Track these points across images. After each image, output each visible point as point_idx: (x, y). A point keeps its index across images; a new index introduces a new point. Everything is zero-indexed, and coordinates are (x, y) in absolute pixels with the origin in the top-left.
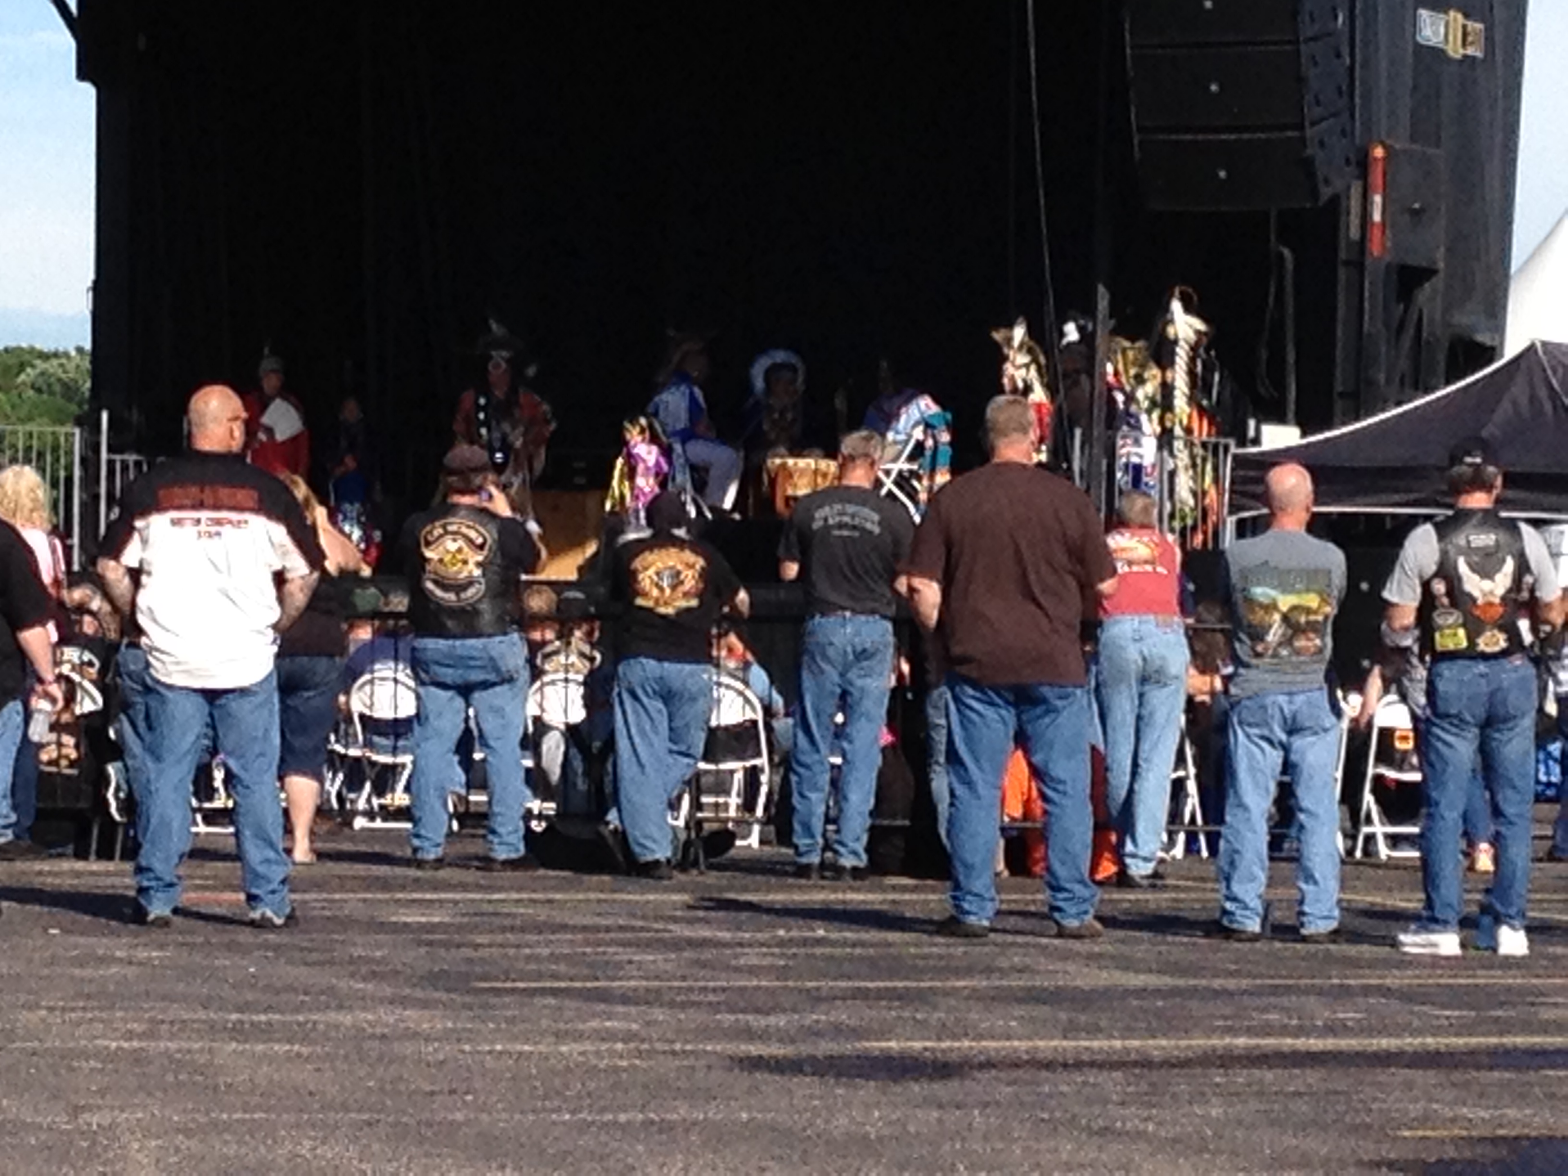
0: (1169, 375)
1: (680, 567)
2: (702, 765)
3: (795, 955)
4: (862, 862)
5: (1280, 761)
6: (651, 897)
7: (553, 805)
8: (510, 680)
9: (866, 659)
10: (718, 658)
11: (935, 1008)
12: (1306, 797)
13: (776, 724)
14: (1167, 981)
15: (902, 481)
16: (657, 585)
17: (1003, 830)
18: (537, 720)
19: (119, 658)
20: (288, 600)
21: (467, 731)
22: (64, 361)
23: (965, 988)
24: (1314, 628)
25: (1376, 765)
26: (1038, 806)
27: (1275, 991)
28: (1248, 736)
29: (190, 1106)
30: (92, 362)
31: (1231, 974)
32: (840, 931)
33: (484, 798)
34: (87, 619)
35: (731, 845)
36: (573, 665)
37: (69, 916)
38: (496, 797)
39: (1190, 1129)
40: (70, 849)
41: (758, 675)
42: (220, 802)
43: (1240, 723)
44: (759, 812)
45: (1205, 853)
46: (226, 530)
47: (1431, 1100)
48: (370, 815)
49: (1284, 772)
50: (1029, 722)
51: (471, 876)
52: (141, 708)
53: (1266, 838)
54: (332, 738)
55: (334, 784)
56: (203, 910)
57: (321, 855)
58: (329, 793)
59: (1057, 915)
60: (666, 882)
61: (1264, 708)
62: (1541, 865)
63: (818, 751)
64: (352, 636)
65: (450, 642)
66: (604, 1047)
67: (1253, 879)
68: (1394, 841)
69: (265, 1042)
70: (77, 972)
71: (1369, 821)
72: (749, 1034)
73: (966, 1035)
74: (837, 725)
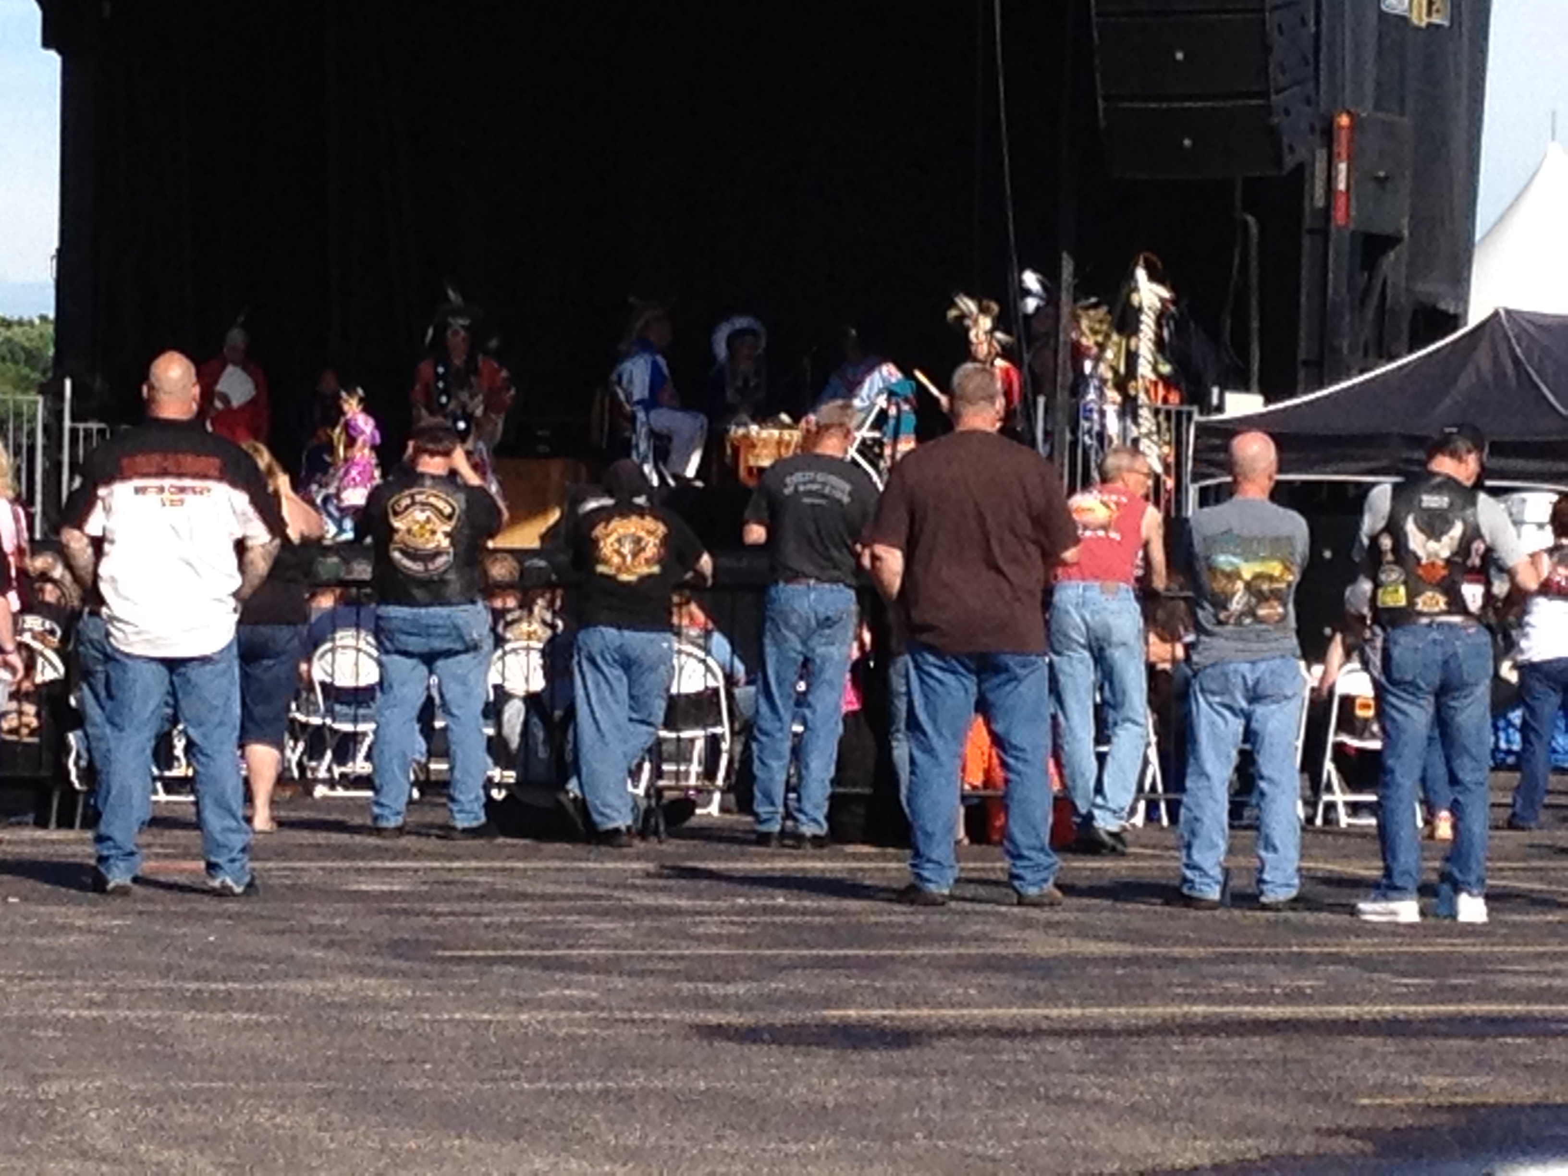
0: (1133, 342)
1: (642, 534)
2: (663, 733)
3: (754, 923)
4: (823, 830)
5: (1241, 729)
6: (610, 865)
7: (513, 773)
8: (472, 648)
9: (830, 627)
10: (680, 626)
11: (896, 977)
12: (1267, 765)
13: (737, 691)
14: (1126, 949)
15: (865, 448)
16: (618, 552)
17: (964, 798)
18: (498, 688)
19: (81, 625)
20: (250, 569)
21: (430, 699)
22: (27, 328)
23: (923, 956)
24: (1276, 595)
25: (1336, 733)
26: (999, 774)
27: (1234, 958)
28: (1210, 705)
29: (148, 1075)
30: (57, 330)
31: (1188, 942)
32: (800, 899)
33: (444, 766)
34: (49, 587)
35: (692, 813)
36: (535, 632)
37: (29, 884)
38: (458, 765)
39: (1148, 1098)
40: (30, 818)
41: (720, 642)
42: (180, 770)
43: (1203, 691)
44: (720, 781)
45: (1165, 821)
46: (188, 497)
47: (1390, 1067)
48: (331, 783)
49: (1246, 740)
50: (992, 690)
51: (431, 844)
52: (101, 677)
53: (1226, 806)
54: (293, 706)
55: (294, 753)
56: (162, 878)
57: (281, 824)
58: (289, 761)
59: (1016, 883)
60: (625, 850)
61: (1225, 675)
62: (1498, 833)
63: (780, 719)
64: (314, 605)
65: (415, 610)
66: (563, 1015)
67: (1214, 846)
68: (1355, 808)
69: (223, 1011)
70: (38, 941)
71: (1329, 788)
72: (709, 1003)
73: (926, 1003)
74: (799, 693)
